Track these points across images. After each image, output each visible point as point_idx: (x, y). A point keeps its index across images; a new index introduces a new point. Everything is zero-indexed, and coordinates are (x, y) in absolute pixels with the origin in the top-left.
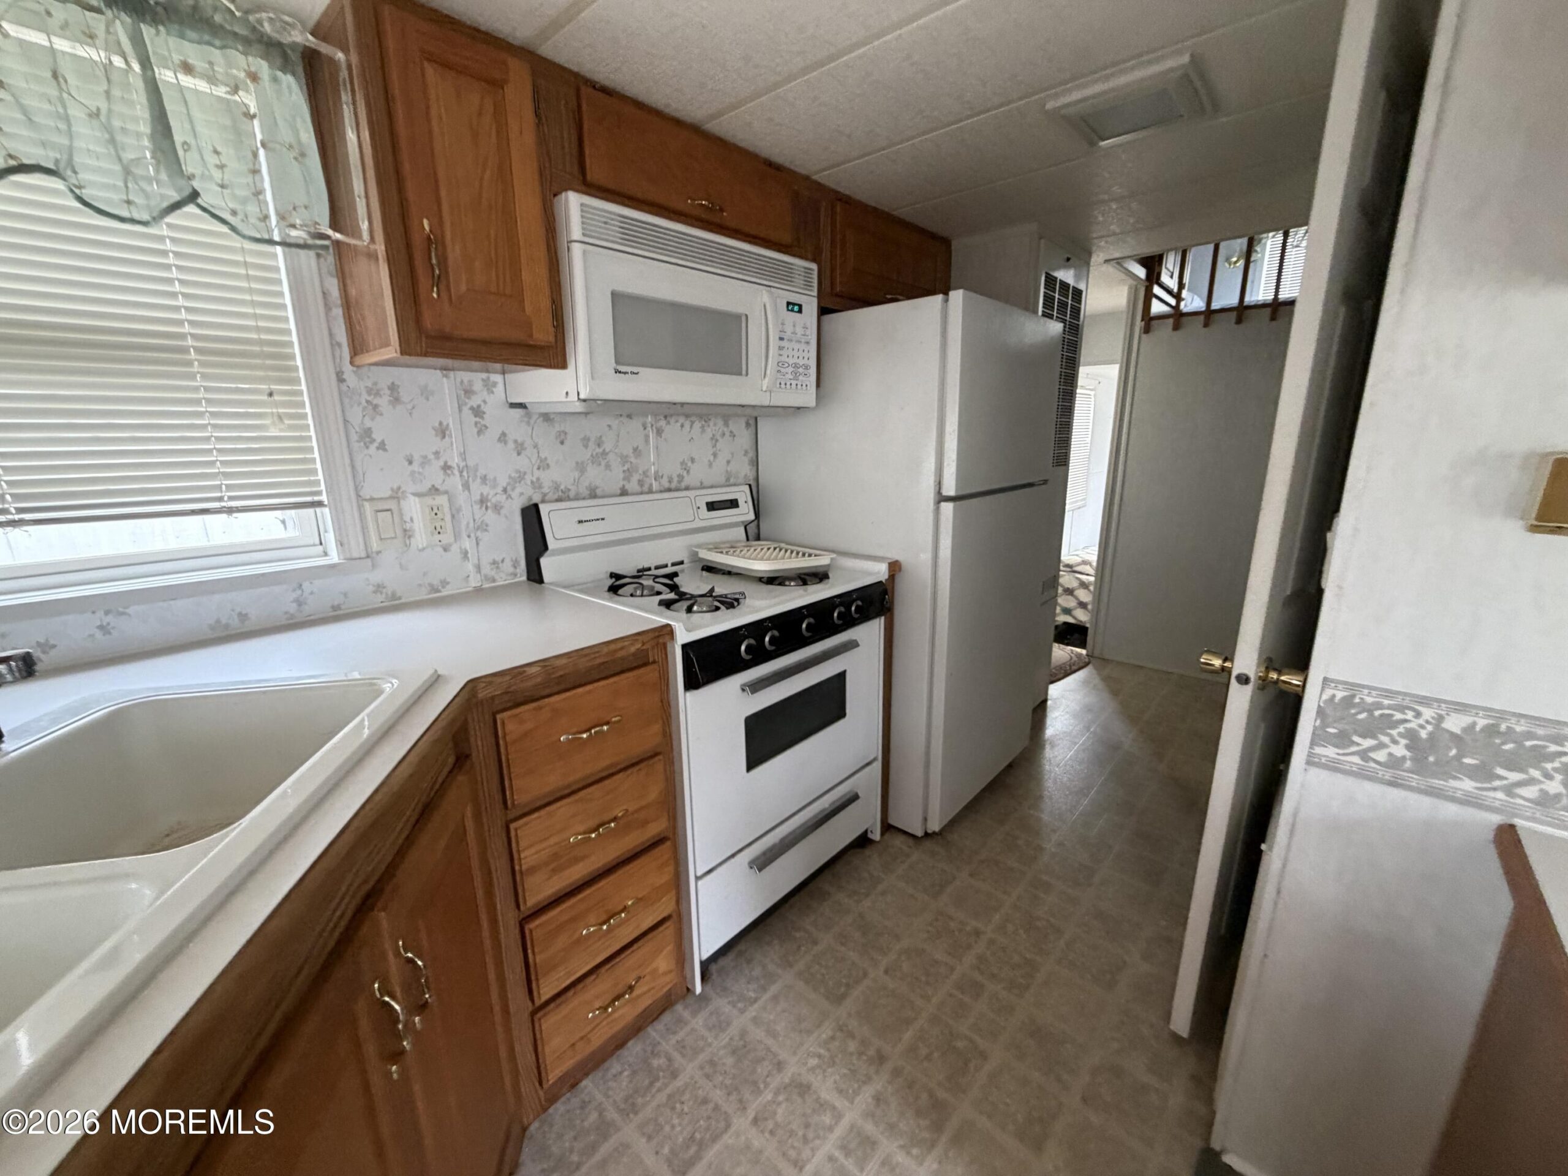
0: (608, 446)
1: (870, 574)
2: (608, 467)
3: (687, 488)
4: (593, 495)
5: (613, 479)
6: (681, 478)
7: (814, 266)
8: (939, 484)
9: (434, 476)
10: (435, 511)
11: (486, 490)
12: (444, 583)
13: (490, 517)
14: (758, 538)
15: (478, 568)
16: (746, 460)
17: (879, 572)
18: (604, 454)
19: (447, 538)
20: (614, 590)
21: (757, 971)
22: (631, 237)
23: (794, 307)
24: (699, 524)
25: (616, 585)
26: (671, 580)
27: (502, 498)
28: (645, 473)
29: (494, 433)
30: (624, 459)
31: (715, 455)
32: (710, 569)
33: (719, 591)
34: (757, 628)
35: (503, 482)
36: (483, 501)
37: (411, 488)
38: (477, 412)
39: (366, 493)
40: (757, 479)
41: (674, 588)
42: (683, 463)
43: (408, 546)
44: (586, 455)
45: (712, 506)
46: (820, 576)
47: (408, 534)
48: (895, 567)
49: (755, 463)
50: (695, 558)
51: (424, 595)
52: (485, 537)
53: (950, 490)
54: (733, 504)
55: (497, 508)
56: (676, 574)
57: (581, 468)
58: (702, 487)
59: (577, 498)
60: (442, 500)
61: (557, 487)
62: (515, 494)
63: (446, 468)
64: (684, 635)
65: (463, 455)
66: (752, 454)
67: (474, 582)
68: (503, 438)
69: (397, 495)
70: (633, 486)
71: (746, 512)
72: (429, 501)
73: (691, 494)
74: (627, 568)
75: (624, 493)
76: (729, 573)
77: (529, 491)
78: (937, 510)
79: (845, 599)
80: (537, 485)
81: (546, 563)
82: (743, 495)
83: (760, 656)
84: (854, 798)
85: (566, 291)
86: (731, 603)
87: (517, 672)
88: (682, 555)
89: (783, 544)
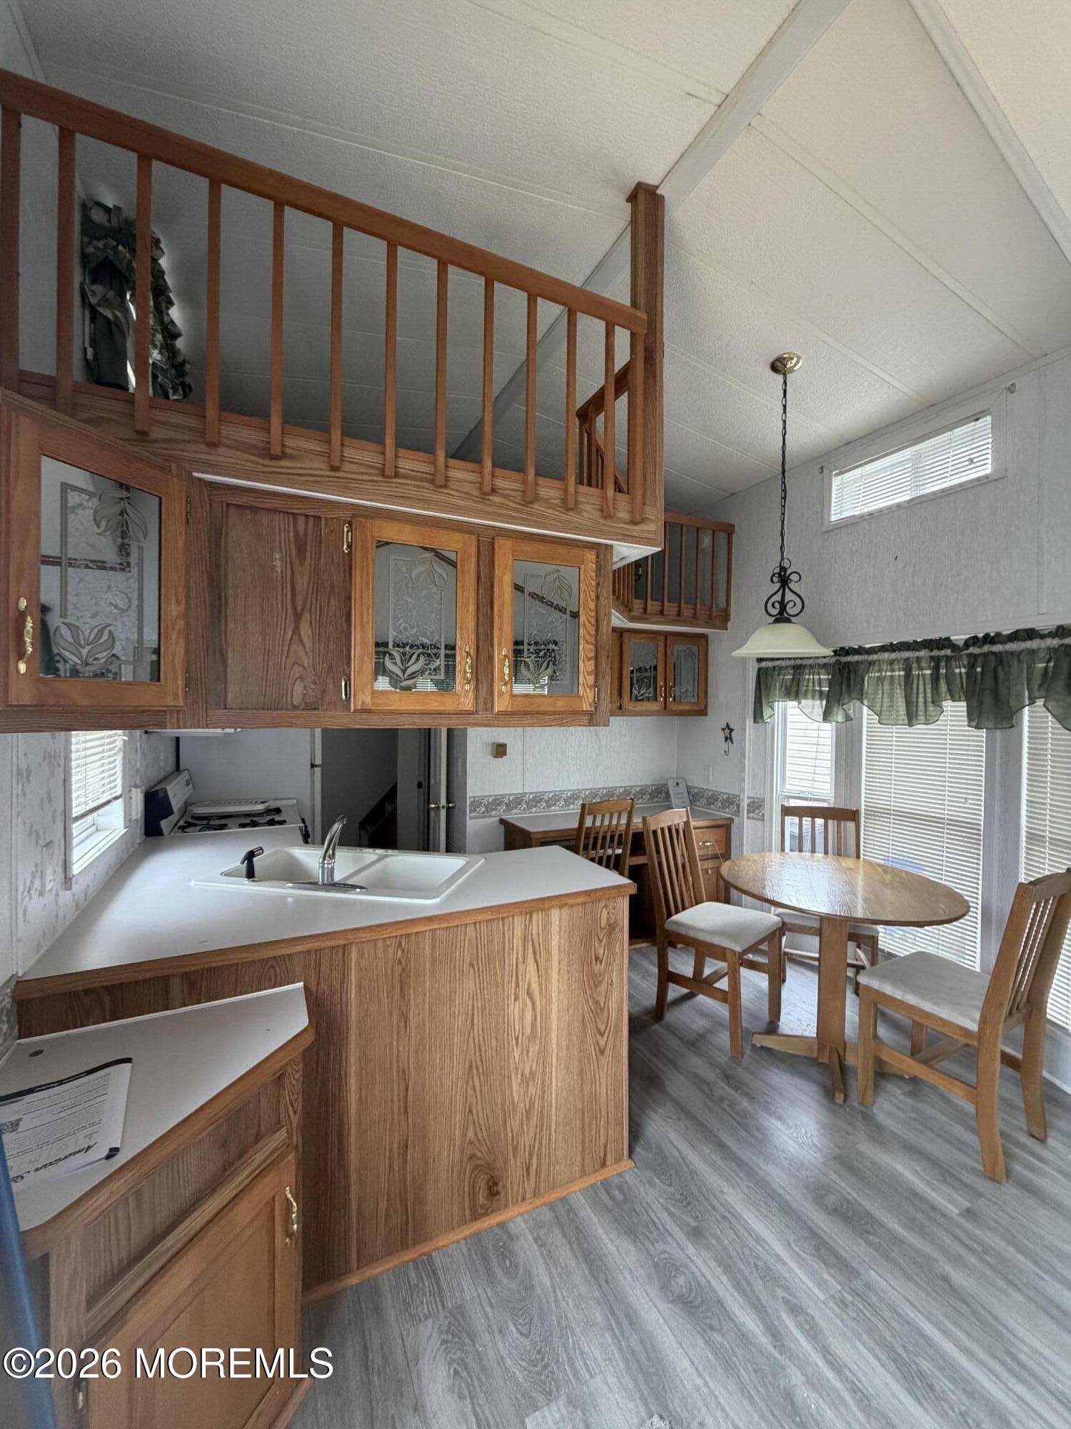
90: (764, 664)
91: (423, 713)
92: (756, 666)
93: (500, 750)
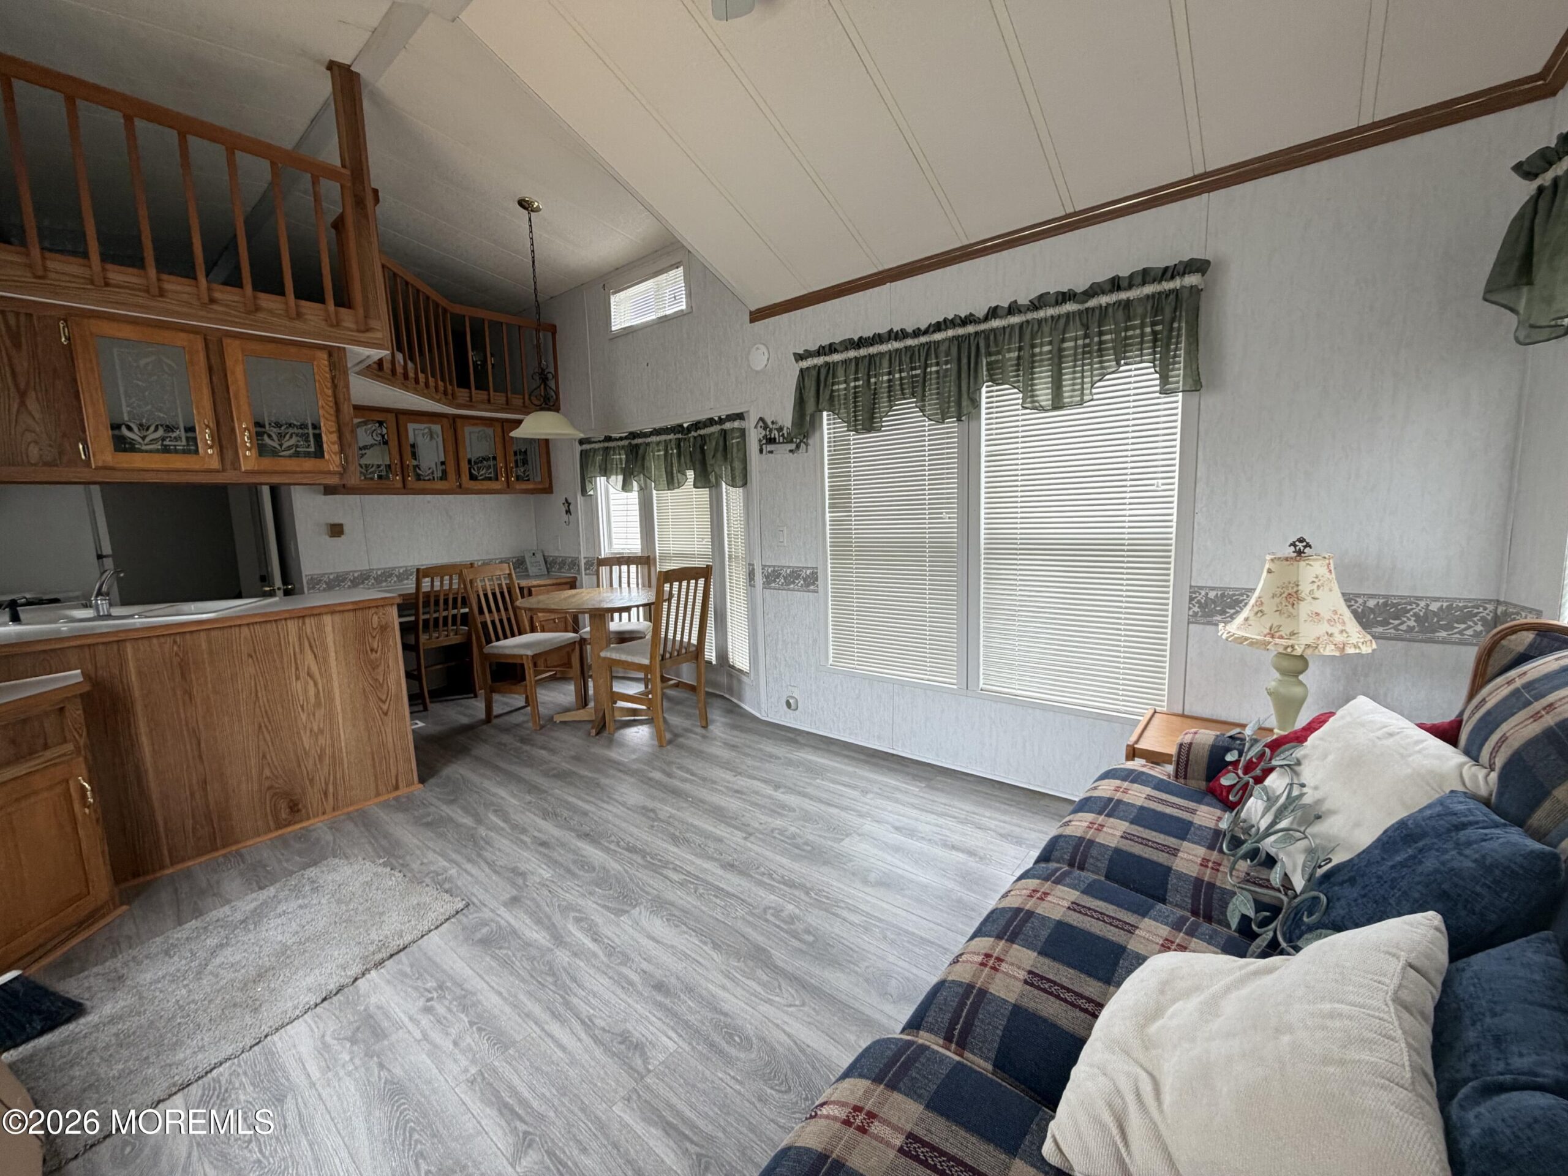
90: (586, 447)
91: (168, 471)
92: (578, 449)
93: (336, 530)
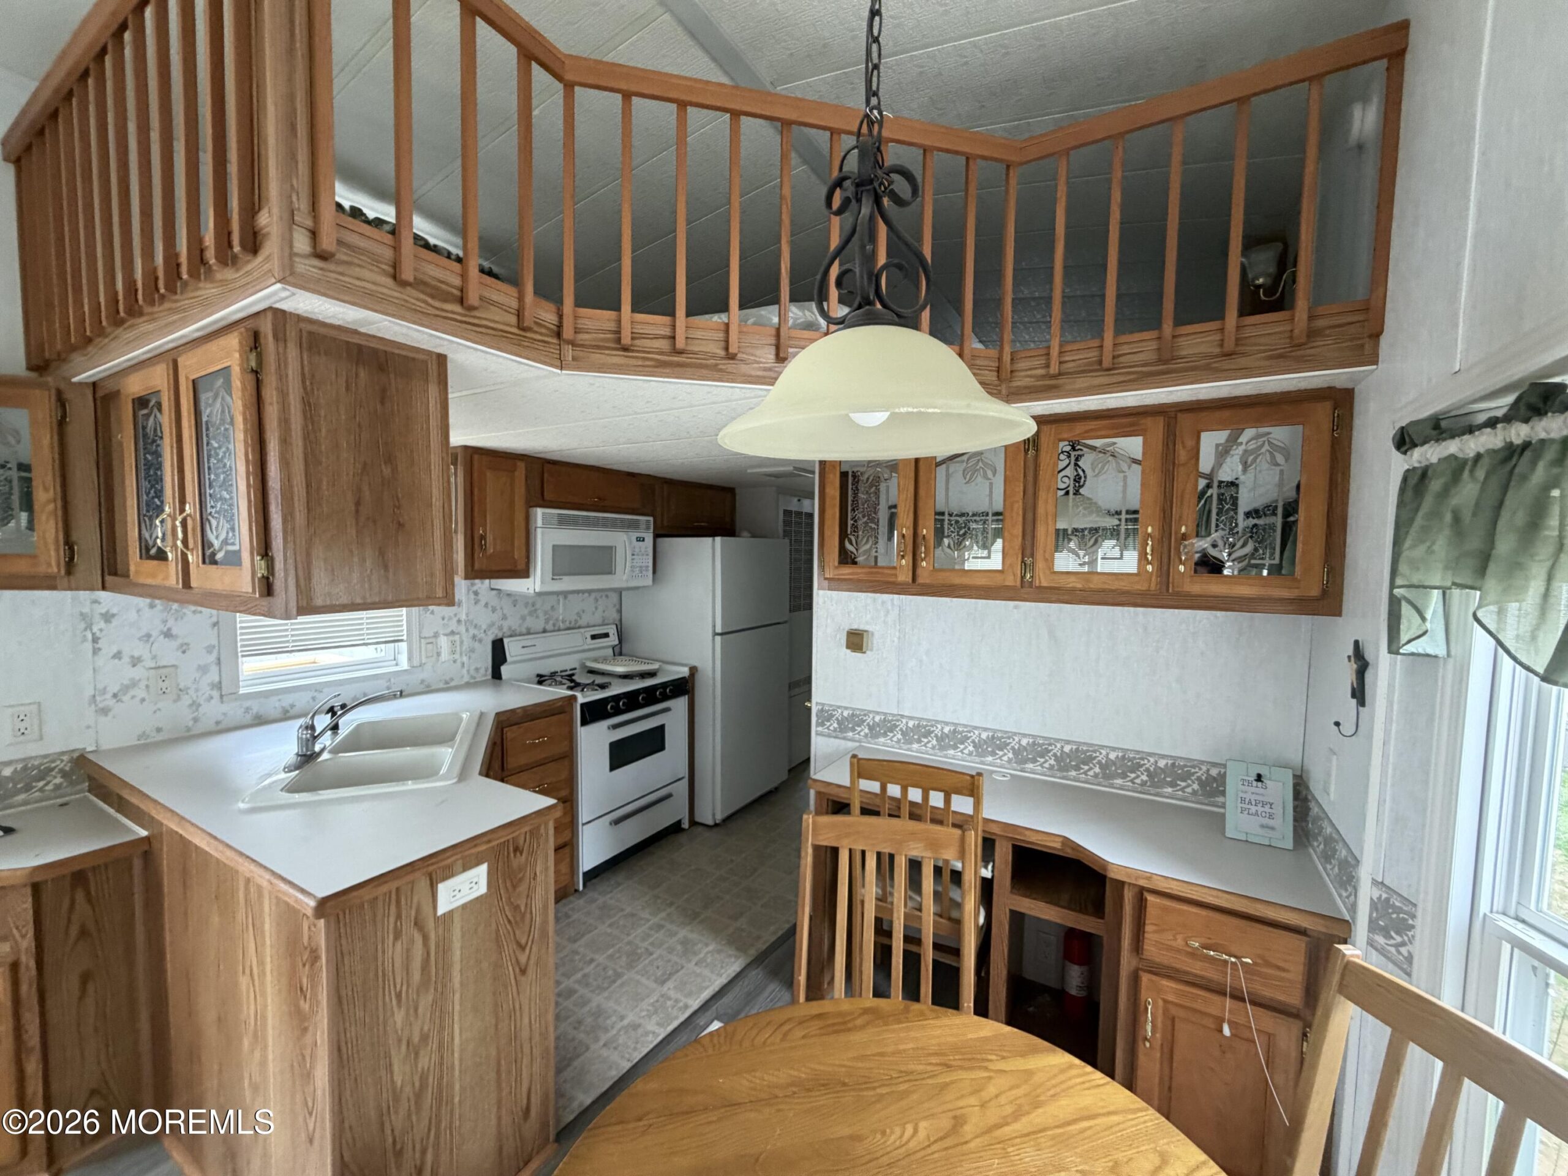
0: (538, 606)
1: (678, 673)
2: (537, 617)
3: (579, 627)
4: (529, 633)
5: (539, 624)
6: (576, 621)
7: (651, 519)
8: (714, 626)
9: (453, 625)
10: (453, 643)
11: (476, 632)
12: (452, 679)
13: (477, 645)
14: (621, 654)
15: (468, 671)
16: (614, 610)
17: (684, 672)
18: (536, 610)
19: (457, 656)
20: (540, 683)
21: (612, 882)
22: (563, 522)
23: (641, 540)
24: (586, 647)
25: (541, 680)
26: (570, 677)
27: (483, 635)
28: (557, 620)
29: (483, 603)
30: (546, 613)
31: (596, 608)
32: (592, 672)
33: (597, 682)
34: (616, 698)
35: (484, 627)
36: (474, 637)
37: (441, 632)
38: (476, 593)
39: (423, 635)
40: (621, 620)
41: (572, 681)
42: (578, 614)
43: (438, 660)
44: (526, 612)
45: (594, 637)
46: (652, 674)
47: (439, 654)
48: (693, 670)
49: (620, 611)
50: (583, 666)
51: (442, 685)
52: (473, 656)
53: (719, 630)
54: (606, 635)
55: (480, 641)
56: (573, 675)
57: (523, 618)
58: (588, 626)
59: (520, 635)
60: (457, 637)
61: (510, 628)
62: (489, 633)
63: (459, 621)
64: (582, 698)
65: (467, 615)
66: (618, 607)
67: (466, 679)
68: (486, 605)
69: (436, 635)
70: (549, 627)
71: (613, 640)
72: (451, 638)
73: (582, 630)
74: (545, 671)
75: (545, 631)
76: (603, 673)
77: (496, 632)
78: (714, 640)
79: (664, 685)
80: (501, 628)
81: (504, 669)
82: (612, 630)
83: (618, 712)
84: (669, 796)
85: (532, 550)
86: (603, 687)
87: (513, 711)
88: (576, 665)
89: (635, 657)
